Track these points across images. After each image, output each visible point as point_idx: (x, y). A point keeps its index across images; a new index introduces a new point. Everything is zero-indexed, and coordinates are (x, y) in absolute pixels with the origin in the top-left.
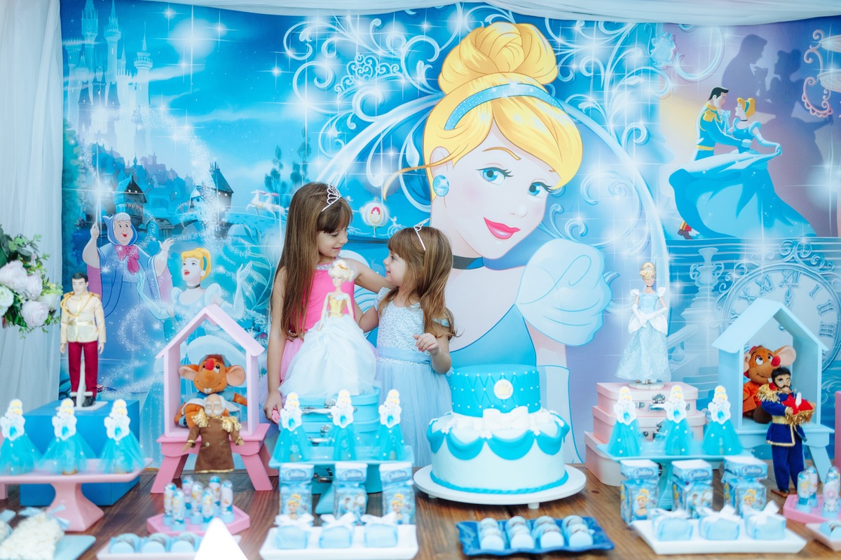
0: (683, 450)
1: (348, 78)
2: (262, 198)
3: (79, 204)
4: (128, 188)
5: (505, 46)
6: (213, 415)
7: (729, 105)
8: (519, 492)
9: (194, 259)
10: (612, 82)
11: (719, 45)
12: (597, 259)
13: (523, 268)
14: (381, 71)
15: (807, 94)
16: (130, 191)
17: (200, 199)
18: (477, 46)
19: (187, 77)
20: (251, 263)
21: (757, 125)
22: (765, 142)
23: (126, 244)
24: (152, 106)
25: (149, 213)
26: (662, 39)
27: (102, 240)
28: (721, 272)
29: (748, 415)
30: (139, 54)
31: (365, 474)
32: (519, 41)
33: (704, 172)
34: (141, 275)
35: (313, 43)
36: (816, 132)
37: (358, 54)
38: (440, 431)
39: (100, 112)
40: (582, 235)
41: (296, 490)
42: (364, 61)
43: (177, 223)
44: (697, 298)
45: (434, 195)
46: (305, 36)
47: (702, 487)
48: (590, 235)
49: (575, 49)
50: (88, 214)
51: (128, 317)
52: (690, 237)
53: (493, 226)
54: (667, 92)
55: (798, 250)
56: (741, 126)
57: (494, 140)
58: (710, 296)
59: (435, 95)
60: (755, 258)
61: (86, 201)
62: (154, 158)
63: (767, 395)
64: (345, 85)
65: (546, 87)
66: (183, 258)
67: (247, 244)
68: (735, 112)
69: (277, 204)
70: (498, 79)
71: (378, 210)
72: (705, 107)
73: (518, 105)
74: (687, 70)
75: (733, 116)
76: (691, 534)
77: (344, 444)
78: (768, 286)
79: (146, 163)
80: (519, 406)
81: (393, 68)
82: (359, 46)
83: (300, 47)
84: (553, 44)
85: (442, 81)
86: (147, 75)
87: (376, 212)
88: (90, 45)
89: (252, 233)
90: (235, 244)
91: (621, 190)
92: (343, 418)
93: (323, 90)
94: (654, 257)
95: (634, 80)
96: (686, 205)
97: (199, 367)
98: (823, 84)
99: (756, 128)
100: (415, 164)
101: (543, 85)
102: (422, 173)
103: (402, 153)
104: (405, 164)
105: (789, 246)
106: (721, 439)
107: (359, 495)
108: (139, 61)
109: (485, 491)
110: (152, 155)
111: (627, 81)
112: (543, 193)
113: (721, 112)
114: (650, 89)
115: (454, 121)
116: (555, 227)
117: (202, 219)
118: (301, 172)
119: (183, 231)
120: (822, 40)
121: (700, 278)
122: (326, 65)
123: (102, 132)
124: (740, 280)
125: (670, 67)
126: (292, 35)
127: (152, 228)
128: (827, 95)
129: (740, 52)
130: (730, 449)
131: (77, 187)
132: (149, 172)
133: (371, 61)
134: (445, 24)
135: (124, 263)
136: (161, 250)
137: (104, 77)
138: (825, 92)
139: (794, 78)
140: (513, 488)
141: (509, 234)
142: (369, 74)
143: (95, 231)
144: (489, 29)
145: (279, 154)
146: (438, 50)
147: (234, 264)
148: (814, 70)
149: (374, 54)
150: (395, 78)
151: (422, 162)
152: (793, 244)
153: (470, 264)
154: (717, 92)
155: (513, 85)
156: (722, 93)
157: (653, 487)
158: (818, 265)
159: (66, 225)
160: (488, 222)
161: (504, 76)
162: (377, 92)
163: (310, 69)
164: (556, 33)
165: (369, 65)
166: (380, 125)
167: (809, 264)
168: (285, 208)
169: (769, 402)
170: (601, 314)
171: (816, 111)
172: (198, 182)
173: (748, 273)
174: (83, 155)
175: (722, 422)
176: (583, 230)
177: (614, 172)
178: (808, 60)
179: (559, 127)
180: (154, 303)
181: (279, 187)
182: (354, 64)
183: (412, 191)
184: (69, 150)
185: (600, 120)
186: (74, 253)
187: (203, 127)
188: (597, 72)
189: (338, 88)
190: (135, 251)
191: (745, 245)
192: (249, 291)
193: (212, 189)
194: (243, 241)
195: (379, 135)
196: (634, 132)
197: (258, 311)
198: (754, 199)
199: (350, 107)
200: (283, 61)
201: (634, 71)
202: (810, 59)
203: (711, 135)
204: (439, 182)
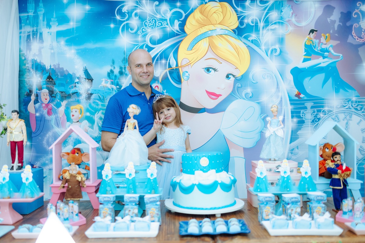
0: (288, 189)
1: (144, 28)
2: (106, 82)
3: (26, 85)
4: (47, 78)
5: (214, 12)
6: (73, 174)
7: (318, 37)
8: (211, 209)
9: (76, 109)
10: (263, 28)
11: (313, 10)
12: (257, 108)
13: (223, 113)
14: (158, 25)
15: (354, 31)
16: (48, 79)
17: (79, 83)
18: (202, 13)
19: (73, 29)
20: (101, 111)
21: (331, 46)
22: (335, 54)
23: (46, 103)
24: (58, 42)
25: (56, 89)
26: (286, 8)
27: (36, 101)
28: (315, 114)
29: (321, 175)
30: (52, 19)
31: (138, 199)
32: (221, 10)
33: (307, 68)
34: (53, 117)
35: (128, 13)
36: (359, 49)
37: (148, 17)
38: (176, 181)
39: (35, 45)
40: (250, 97)
41: (106, 206)
42: (151, 21)
43: (69, 93)
44: (304, 126)
45: (182, 80)
46: (125, 10)
47: (295, 206)
48: (254, 97)
49: (246, 13)
50: (30, 90)
51: (47, 135)
52: (300, 98)
53: (210, 94)
54: (289, 32)
55: (351, 103)
56: (324, 47)
57: (210, 55)
58: (310, 125)
59: (183, 35)
60: (331, 107)
61: (29, 84)
62: (59, 65)
63: (330, 165)
64: (143, 31)
65: (233, 30)
66: (71, 109)
67: (100, 103)
68: (321, 40)
69: (113, 85)
70: (211, 27)
72: (307, 38)
73: (221, 39)
74: (298, 22)
75: (320, 42)
76: (288, 226)
77: (131, 186)
78: (337, 120)
79: (55, 67)
80: (212, 169)
81: (164, 23)
82: (149, 14)
83: (122, 15)
84: (236, 11)
85: (186, 29)
86: (55, 28)
87: (157, 88)
88: (31, 16)
89: (102, 98)
90: (94, 102)
91: (268, 77)
92: (130, 175)
93: (133, 34)
94: (284, 107)
95: (274, 27)
96: (298, 83)
97: (69, 153)
98: (362, 26)
99: (331, 47)
100: (174, 66)
101: (232, 30)
102: (177, 70)
103: (168, 61)
104: (170, 66)
105: (347, 101)
106: (306, 185)
107: (135, 208)
108: (52, 22)
109: (196, 209)
110: (58, 63)
111: (271, 27)
113: (314, 40)
114: (281, 31)
115: (192, 47)
116: (238, 94)
117: (80, 92)
118: (123, 70)
119: (71, 97)
120: (361, 6)
121: (305, 117)
122: (134, 22)
123: (36, 54)
124: (324, 117)
125: (291, 20)
126: (119, 9)
127: (58, 96)
128: (364, 32)
129: (323, 13)
130: (311, 189)
131: (25, 78)
132: (57, 71)
133: (154, 21)
134: (187, 3)
135: (45, 111)
136: (62, 105)
137: (37, 30)
138: (363, 30)
139: (348, 24)
140: (209, 207)
141: (217, 97)
142: (153, 26)
143: (33, 98)
144: (207, 5)
145: (113, 62)
146: (184, 15)
147: (94, 111)
148: (357, 20)
149: (155, 17)
150: (165, 28)
151: (177, 65)
152: (349, 100)
153: (199, 111)
154: (312, 31)
155: (218, 30)
156: (315, 32)
157: (272, 206)
158: (361, 110)
159: (21, 95)
160: (207, 92)
161: (214, 26)
162: (157, 34)
163: (127, 24)
164: (238, 6)
165: (153, 22)
166: (158, 49)
167: (357, 109)
168: (116, 86)
169: (330, 168)
170: (260, 133)
171: (359, 39)
172: (78, 75)
173: (328, 114)
174: (28, 64)
175: (307, 176)
176: (251, 95)
177: (265, 69)
178: (355, 15)
179: (239, 49)
180: (59, 129)
181: (113, 77)
182: (147, 22)
183: (173, 78)
184: (22, 62)
185: (258, 45)
186: (24, 107)
187: (80, 51)
188: (257, 23)
189: (139, 33)
190: (51, 106)
191: (327, 101)
193: (84, 78)
194: (98, 101)
195: (158, 53)
196: (274, 50)
198: (330, 80)
199: (145, 41)
200: (115, 21)
201: (274, 22)
202: (356, 15)
203: (310, 51)
204: (185, 74)
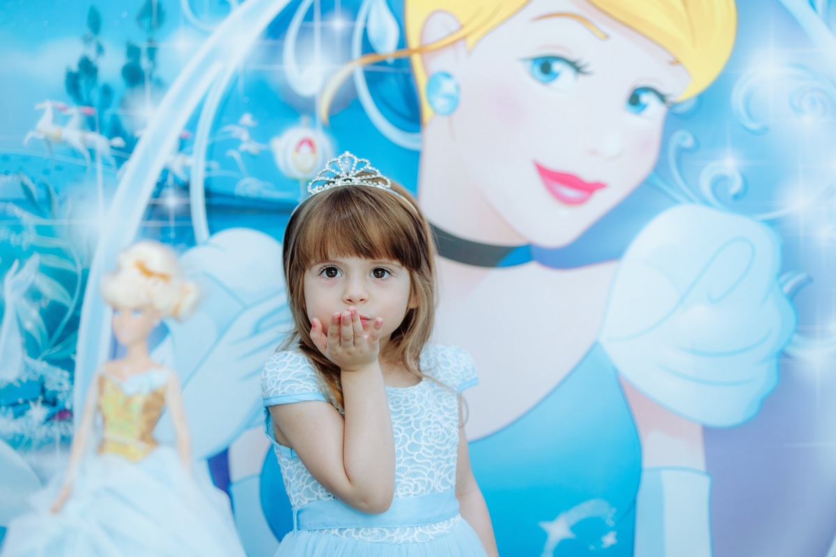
2: (60, 118)
12: (766, 246)
20: (35, 260)
40: (736, 197)
45: (427, 112)
48: (751, 196)
53: (556, 179)
67: (28, 218)
69: (93, 129)
71: (310, 143)
87: (305, 149)
89: (38, 193)
91: (814, 103)
100: (387, 47)
102: (402, 67)
103: (360, 25)
104: (367, 48)
112: (654, 109)
116: (680, 181)
118: (145, 63)
141: (585, 195)
145: (95, 23)
151: (402, 43)
153: (502, 257)
160: (543, 170)
168: (109, 138)
170: (775, 360)
176: (736, 186)
177: (802, 66)
181: (96, 96)
183: (383, 103)
192: (33, 319)
194: (17, 211)
197: (54, 362)
204: (440, 86)
